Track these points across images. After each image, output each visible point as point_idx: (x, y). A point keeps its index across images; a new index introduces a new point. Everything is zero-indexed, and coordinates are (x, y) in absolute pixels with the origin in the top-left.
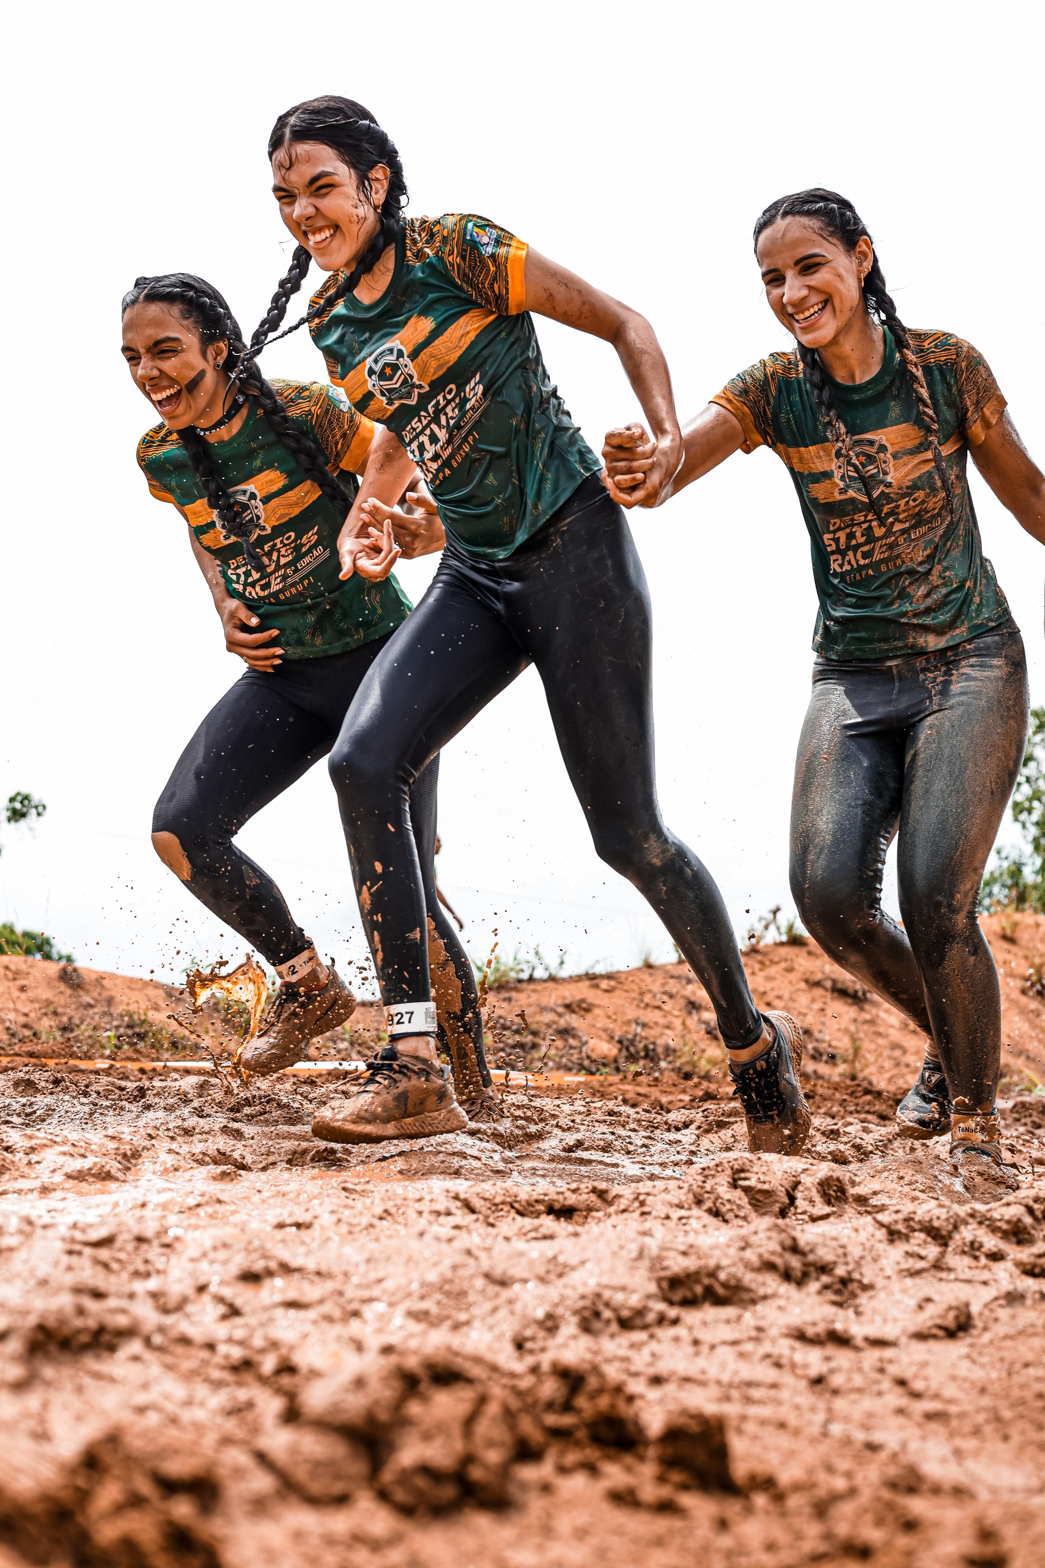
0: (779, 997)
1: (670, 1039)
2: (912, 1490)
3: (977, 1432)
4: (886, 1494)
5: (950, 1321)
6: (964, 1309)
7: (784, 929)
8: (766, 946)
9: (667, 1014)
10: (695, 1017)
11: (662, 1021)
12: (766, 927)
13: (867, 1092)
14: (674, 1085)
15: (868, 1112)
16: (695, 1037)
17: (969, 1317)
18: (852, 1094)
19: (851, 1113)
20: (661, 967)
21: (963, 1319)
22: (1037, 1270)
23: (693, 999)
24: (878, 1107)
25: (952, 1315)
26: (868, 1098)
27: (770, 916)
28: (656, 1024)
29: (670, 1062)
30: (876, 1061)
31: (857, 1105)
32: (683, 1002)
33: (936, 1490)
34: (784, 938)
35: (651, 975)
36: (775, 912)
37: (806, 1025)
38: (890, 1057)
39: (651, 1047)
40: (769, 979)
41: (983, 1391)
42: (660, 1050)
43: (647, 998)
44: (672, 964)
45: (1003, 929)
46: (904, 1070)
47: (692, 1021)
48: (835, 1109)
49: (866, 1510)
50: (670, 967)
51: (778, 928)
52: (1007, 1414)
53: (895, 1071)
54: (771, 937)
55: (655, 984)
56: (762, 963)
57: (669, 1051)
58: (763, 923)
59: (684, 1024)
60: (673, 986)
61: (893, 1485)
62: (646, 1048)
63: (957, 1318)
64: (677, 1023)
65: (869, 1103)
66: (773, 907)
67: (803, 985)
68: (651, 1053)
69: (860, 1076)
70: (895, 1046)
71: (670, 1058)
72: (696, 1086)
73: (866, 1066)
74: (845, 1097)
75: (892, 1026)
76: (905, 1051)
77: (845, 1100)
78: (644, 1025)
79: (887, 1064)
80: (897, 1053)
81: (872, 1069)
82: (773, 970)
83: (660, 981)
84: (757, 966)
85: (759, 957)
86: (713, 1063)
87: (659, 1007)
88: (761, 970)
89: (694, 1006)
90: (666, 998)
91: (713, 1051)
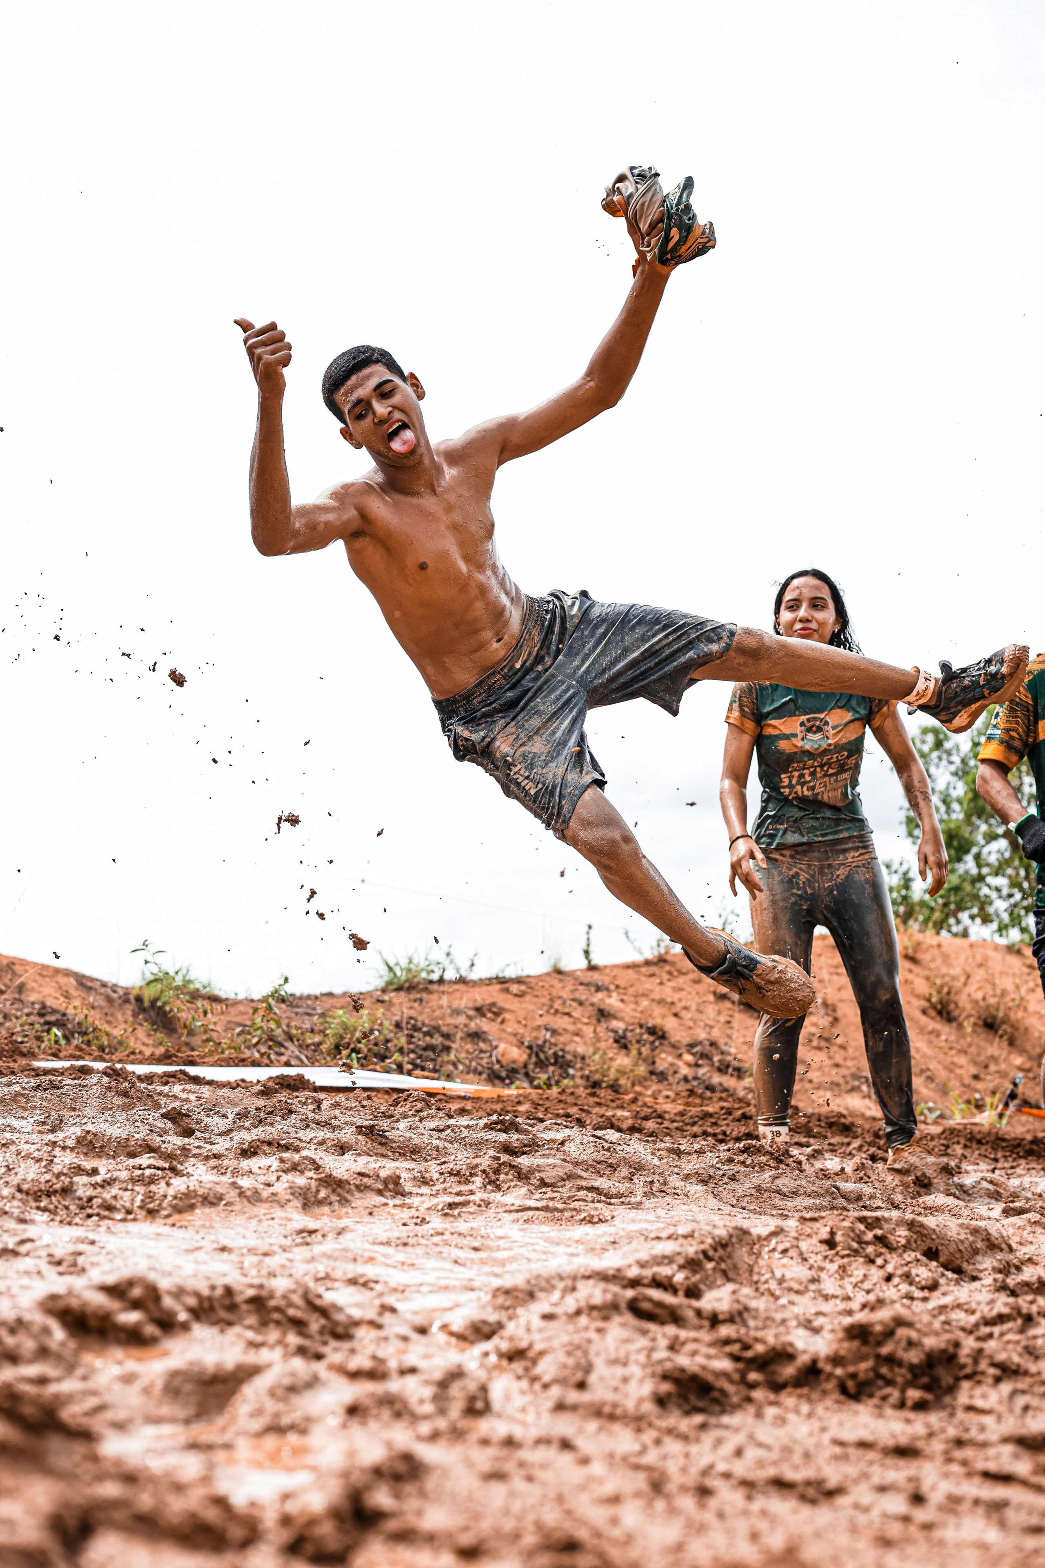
0: (686, 1008)
1: (579, 1046)
9: (576, 1021)
10: (604, 1025)
11: (571, 1028)
16: (604, 1046)
20: (570, 974)
23: (602, 1006)
28: (565, 1030)
29: (579, 1070)
32: (591, 1010)
35: (560, 980)
39: (560, 1053)
40: (677, 989)
42: (569, 1057)
43: (557, 1005)
44: (582, 971)
47: (601, 1031)
50: (578, 973)
55: (565, 990)
57: (578, 1058)
59: (593, 1031)
60: (583, 994)
62: (555, 1055)
64: (587, 1030)
68: (560, 1060)
71: (579, 1066)
78: (554, 1032)
83: (570, 986)
84: (665, 977)
85: (667, 968)
86: (622, 1072)
87: (568, 1014)
88: (669, 980)
89: (603, 1014)
90: (574, 1004)
91: (623, 1061)
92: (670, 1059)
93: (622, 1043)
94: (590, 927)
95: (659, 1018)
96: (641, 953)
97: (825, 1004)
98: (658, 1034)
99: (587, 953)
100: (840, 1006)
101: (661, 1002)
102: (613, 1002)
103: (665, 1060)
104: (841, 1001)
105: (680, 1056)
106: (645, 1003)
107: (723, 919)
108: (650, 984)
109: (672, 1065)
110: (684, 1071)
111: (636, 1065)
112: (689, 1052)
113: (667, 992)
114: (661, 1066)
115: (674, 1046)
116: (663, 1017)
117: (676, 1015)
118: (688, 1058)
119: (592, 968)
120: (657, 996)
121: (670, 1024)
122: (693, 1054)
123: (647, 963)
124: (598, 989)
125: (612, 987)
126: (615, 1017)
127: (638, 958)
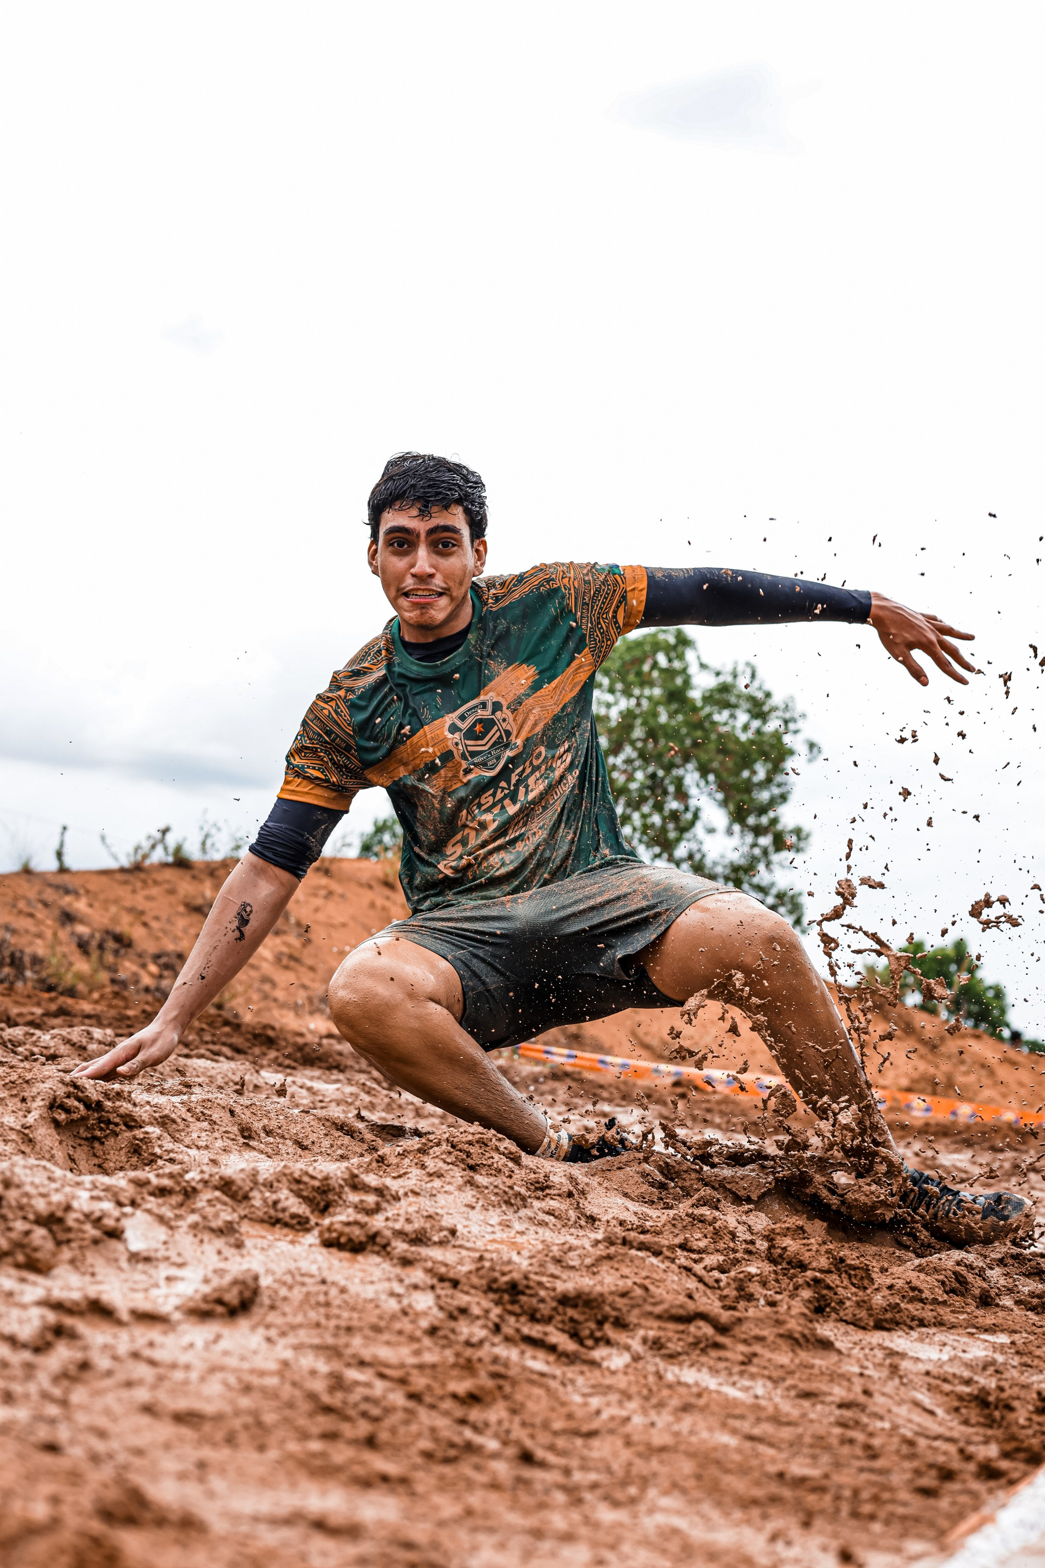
0: (157, 918)
1: (40, 949)
2: (131, 1521)
3: (230, 1440)
4: (97, 1526)
5: (232, 1297)
6: (250, 1282)
7: (171, 850)
8: (152, 865)
9: (39, 923)
10: (68, 929)
11: (33, 929)
12: (153, 847)
13: (227, 1023)
14: (29, 997)
15: (224, 1044)
16: (65, 949)
17: (256, 1291)
18: (211, 1024)
19: (207, 1043)
20: (41, 875)
21: (247, 1294)
22: (343, 1240)
23: (68, 909)
24: (237, 1040)
25: (235, 1291)
26: (227, 1029)
27: (158, 835)
28: (27, 932)
29: (36, 972)
30: (245, 992)
31: (214, 1035)
32: (56, 912)
33: (161, 1521)
34: (170, 859)
35: (29, 881)
36: (165, 831)
37: (179, 949)
38: (259, 990)
39: (18, 954)
40: (149, 898)
41: (247, 1389)
42: (27, 960)
43: (21, 905)
44: (53, 873)
45: (386, 875)
46: (272, 1004)
47: (63, 934)
48: (191, 1038)
49: (62, 1551)
50: (49, 876)
51: (166, 849)
52: (269, 1418)
53: (262, 1005)
54: (158, 856)
55: (30, 891)
56: (144, 882)
57: (36, 961)
58: (152, 842)
59: (55, 934)
60: (50, 895)
61: (107, 1515)
62: (12, 956)
63: (241, 1293)
64: (49, 933)
65: (227, 1035)
66: (162, 826)
67: (181, 909)
68: (17, 962)
69: (228, 1006)
70: (266, 979)
71: (37, 968)
72: (52, 1000)
73: (234, 996)
74: (204, 1026)
75: (265, 960)
76: (274, 984)
77: (202, 1030)
78: (14, 932)
79: (255, 997)
80: (267, 987)
81: (240, 1000)
82: (154, 891)
83: (37, 888)
84: (139, 885)
85: (142, 876)
86: (80, 977)
87: (31, 915)
88: (143, 888)
89: (68, 918)
90: (40, 906)
91: (82, 966)
92: (134, 968)
93: (83, 946)
94: (65, 828)
95: (126, 925)
96: (115, 858)
97: (299, 924)
98: (123, 942)
99: (59, 855)
100: (314, 927)
101: (131, 910)
102: (80, 906)
103: (128, 967)
104: (317, 922)
105: (144, 966)
106: (113, 909)
107: (204, 833)
108: (123, 892)
109: (135, 974)
110: (147, 980)
111: (95, 971)
112: (155, 963)
113: (139, 901)
114: (122, 975)
115: (140, 956)
116: (131, 925)
117: (145, 924)
118: (153, 968)
119: (63, 870)
120: (128, 904)
121: (137, 933)
122: (159, 966)
123: (122, 870)
124: (67, 892)
125: (82, 891)
126: (82, 922)
127: (113, 865)
